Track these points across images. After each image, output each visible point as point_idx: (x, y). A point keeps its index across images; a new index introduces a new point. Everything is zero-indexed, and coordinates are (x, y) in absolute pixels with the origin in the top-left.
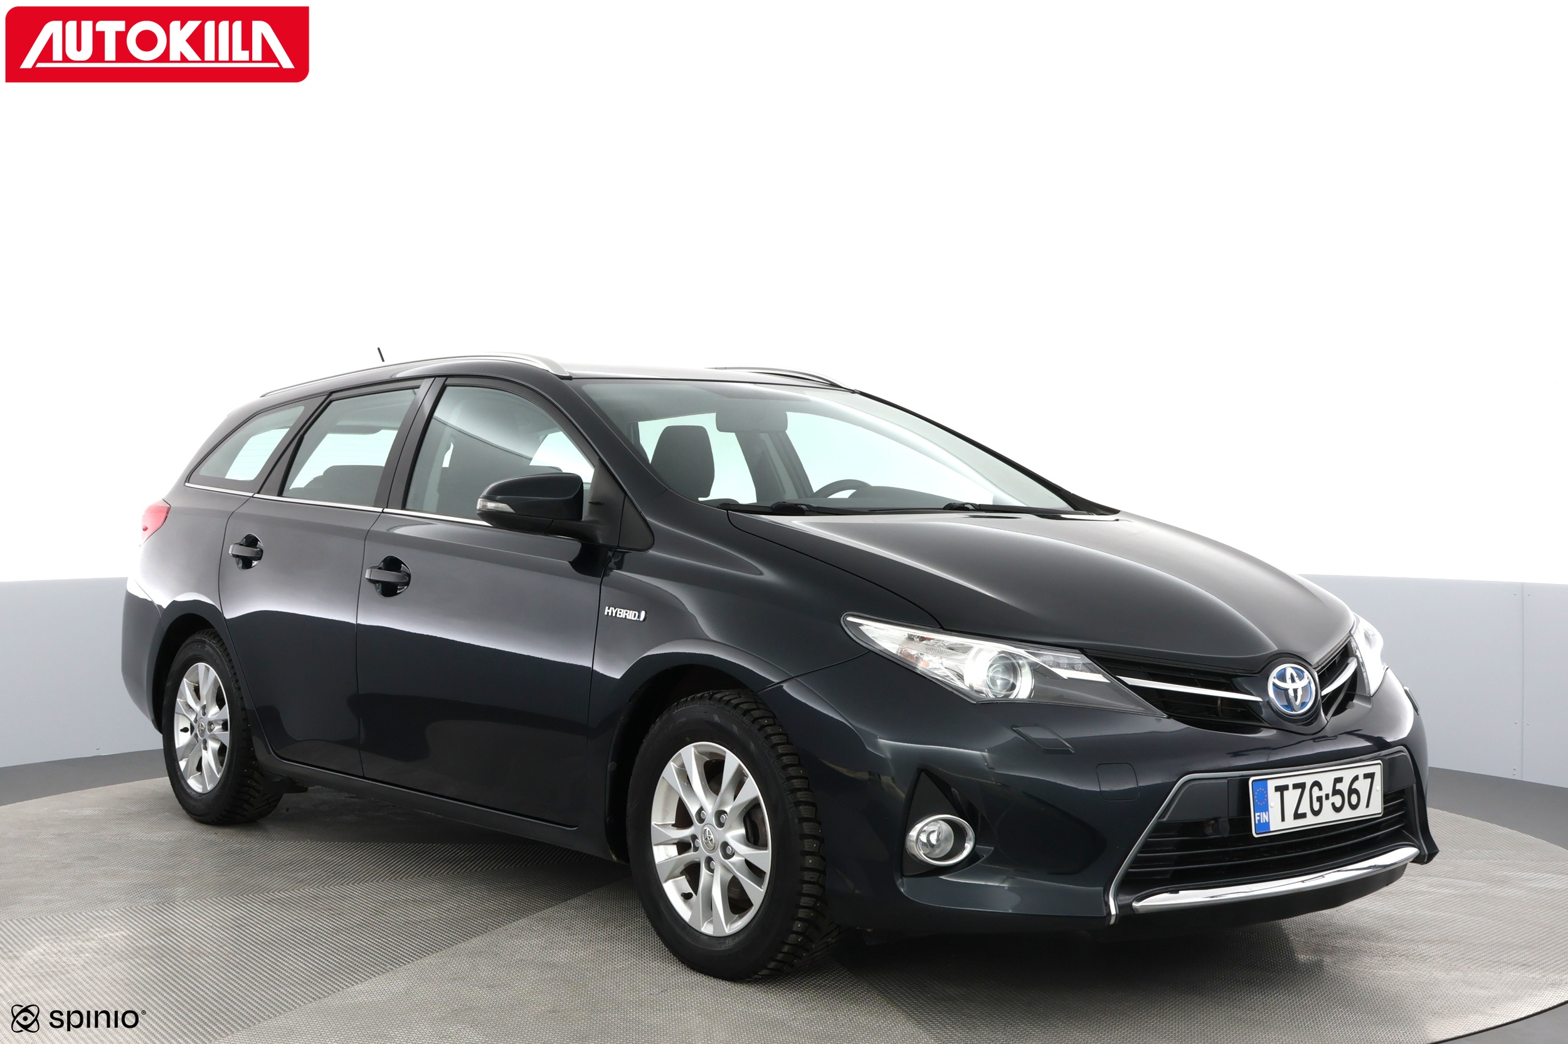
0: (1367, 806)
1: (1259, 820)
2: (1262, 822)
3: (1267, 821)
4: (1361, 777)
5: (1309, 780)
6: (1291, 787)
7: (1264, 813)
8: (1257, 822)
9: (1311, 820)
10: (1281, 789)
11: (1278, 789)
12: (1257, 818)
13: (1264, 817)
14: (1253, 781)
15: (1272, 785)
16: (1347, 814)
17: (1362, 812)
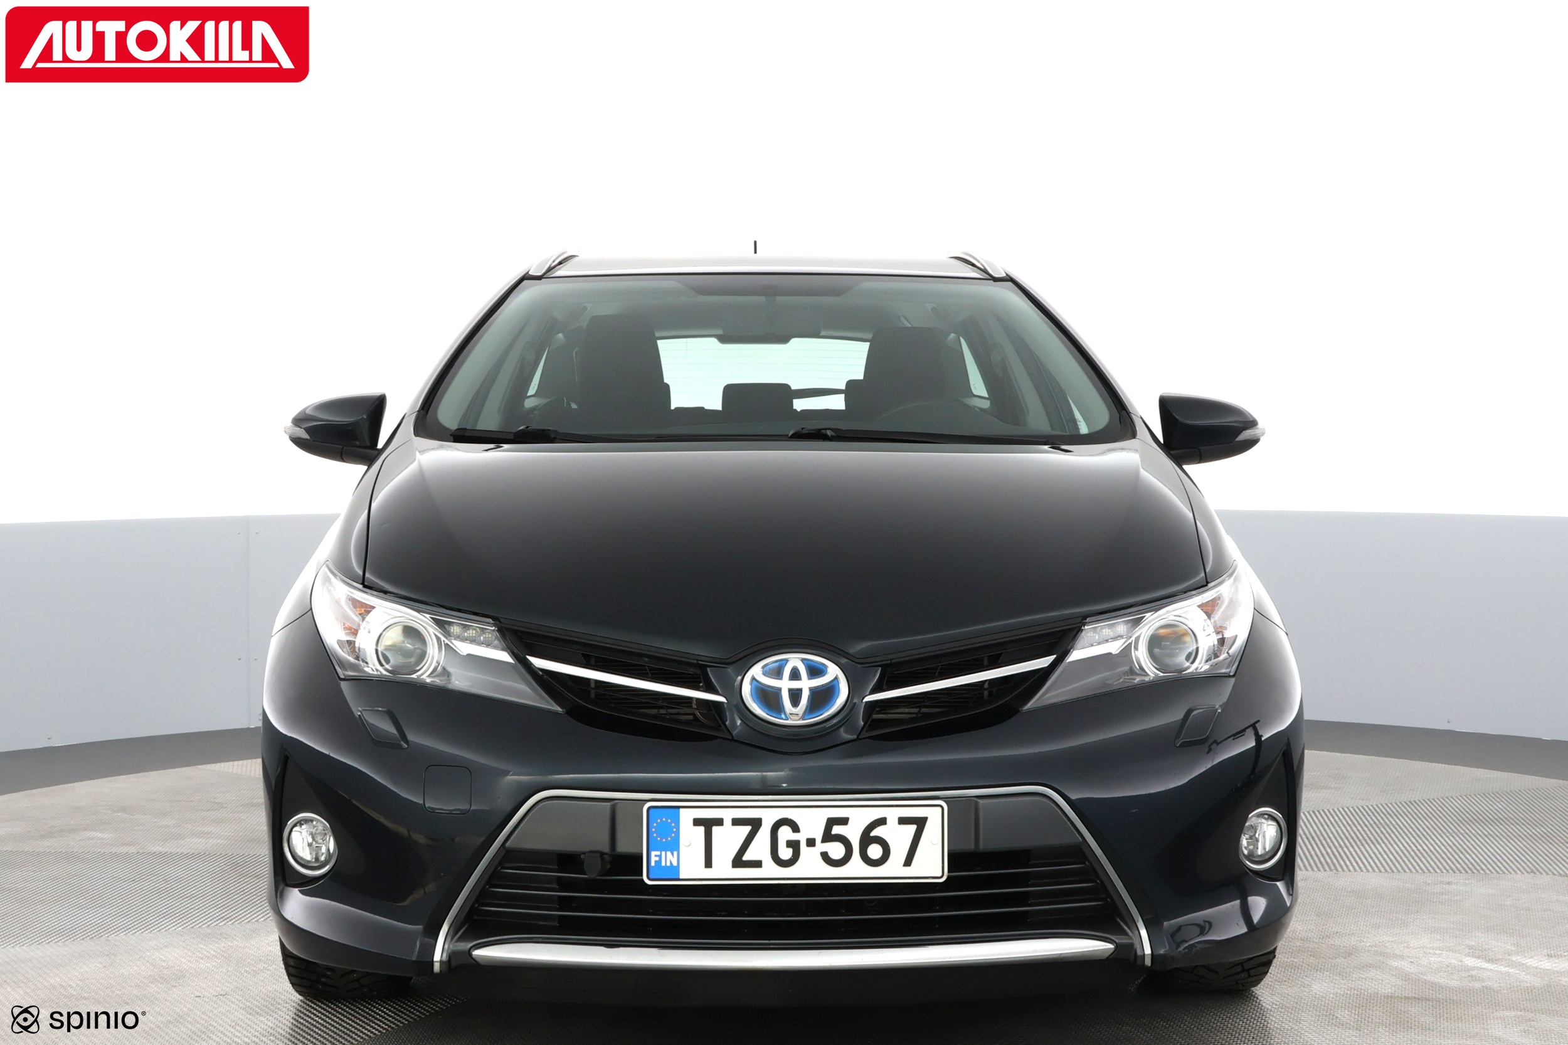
0: (908, 862)
1: (658, 863)
2: (663, 864)
3: (675, 864)
4: (892, 821)
5: (769, 817)
6: (728, 822)
7: (669, 853)
8: (653, 864)
9: (770, 872)
10: (708, 824)
11: (697, 822)
12: (653, 859)
13: (669, 858)
14: (649, 808)
15: (686, 816)
16: (856, 870)
17: (893, 870)
